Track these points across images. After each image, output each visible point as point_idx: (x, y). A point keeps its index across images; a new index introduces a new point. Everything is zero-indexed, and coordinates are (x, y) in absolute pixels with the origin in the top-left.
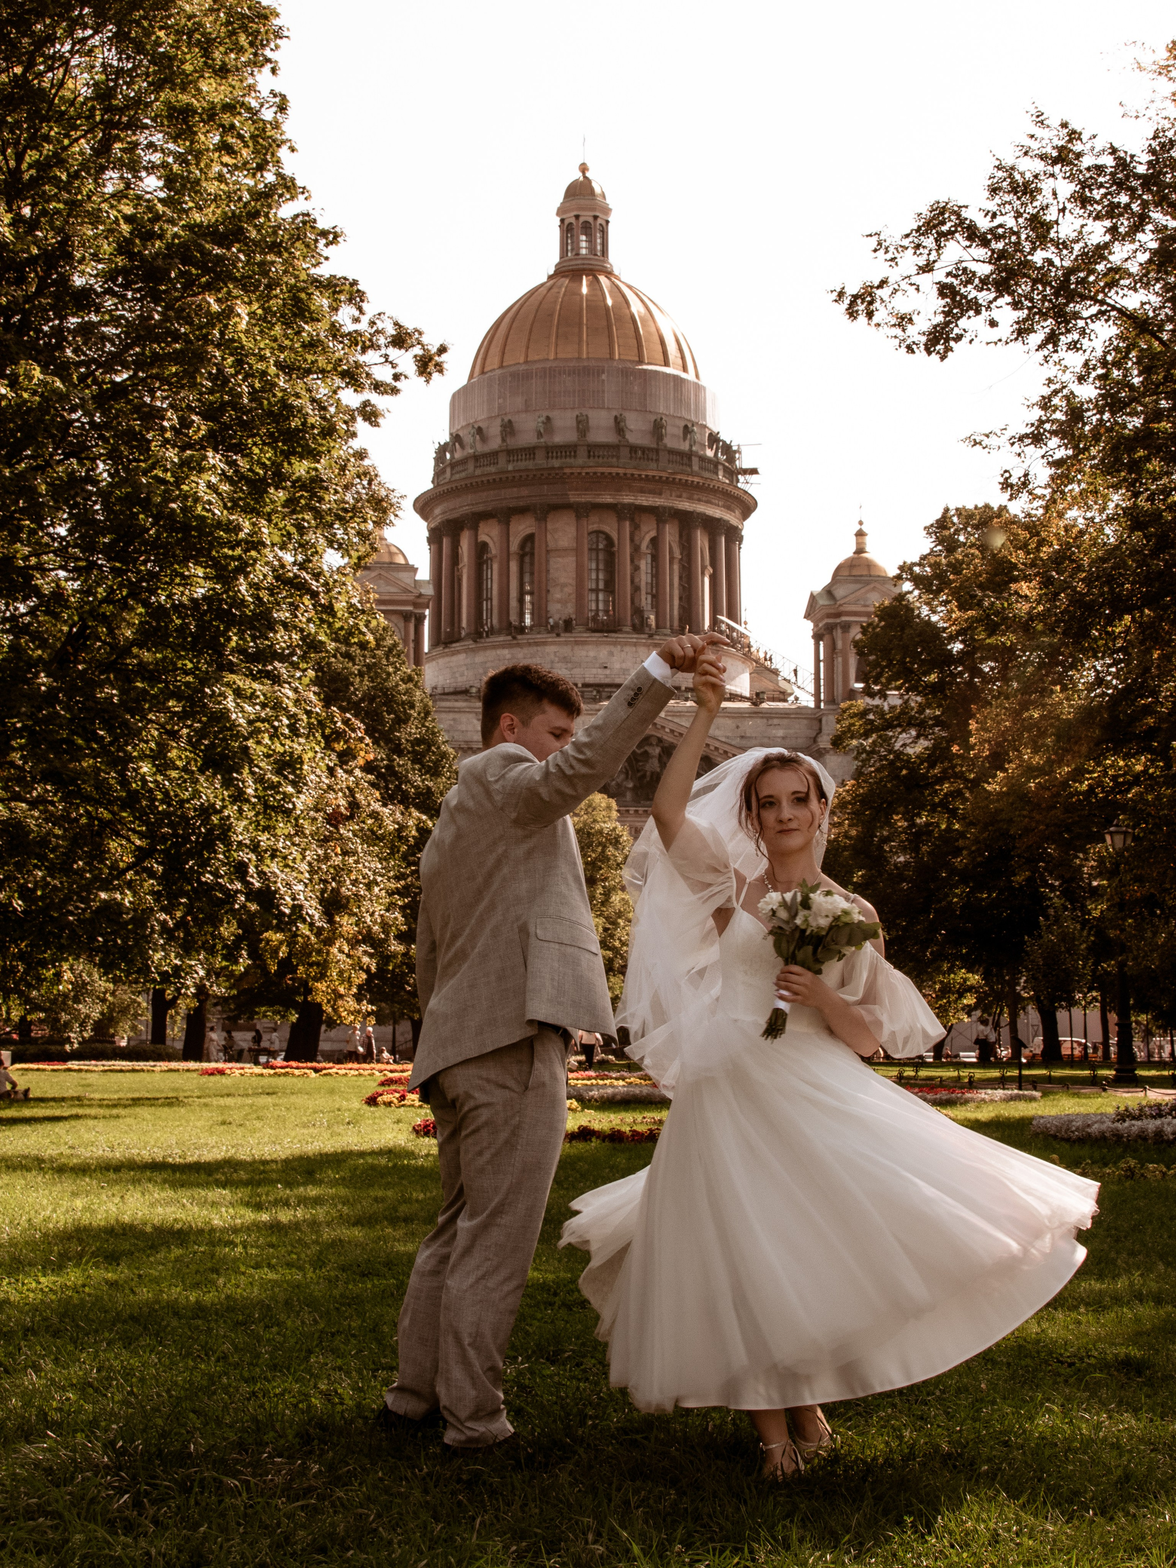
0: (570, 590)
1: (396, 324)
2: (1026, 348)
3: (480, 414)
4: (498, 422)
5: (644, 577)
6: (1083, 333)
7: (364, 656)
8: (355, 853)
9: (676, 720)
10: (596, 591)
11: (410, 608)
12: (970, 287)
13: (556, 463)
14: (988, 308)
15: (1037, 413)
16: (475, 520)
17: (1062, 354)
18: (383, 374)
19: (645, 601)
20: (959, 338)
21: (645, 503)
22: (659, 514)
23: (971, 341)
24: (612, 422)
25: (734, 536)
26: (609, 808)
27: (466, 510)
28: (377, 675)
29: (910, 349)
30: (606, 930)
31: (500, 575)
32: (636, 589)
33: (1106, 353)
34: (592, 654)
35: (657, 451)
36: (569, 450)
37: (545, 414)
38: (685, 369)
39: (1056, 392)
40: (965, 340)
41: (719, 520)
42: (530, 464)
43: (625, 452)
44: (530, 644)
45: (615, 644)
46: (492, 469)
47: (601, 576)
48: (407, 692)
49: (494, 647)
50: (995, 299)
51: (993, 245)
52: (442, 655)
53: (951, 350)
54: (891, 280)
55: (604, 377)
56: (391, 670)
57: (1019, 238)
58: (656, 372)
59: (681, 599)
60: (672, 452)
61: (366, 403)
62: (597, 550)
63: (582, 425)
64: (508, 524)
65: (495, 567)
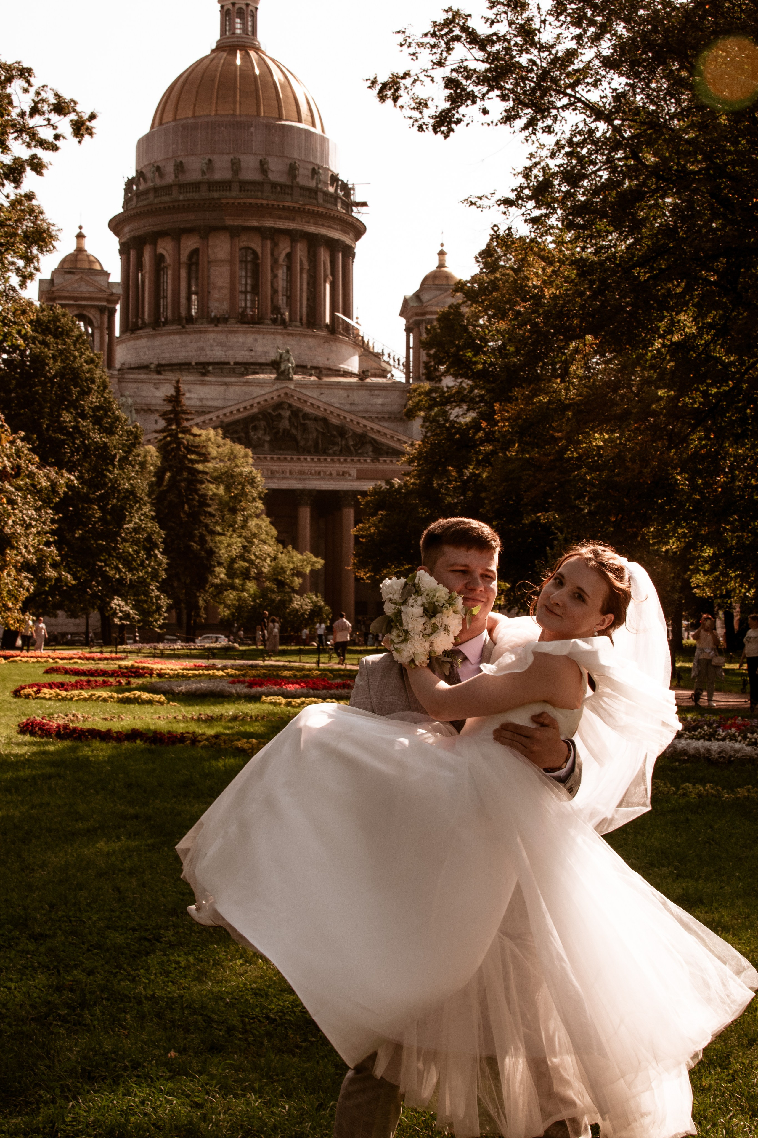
0: (225, 291)
1: (56, 95)
2: (512, 130)
3: (159, 156)
4: (172, 162)
5: (281, 283)
6: (555, 119)
7: (57, 344)
8: (17, 504)
9: (303, 391)
10: (245, 292)
11: (104, 304)
12: (469, 82)
13: (216, 195)
14: (483, 99)
15: (521, 180)
16: (154, 237)
17: (539, 134)
18: (46, 134)
19: (282, 301)
20: (458, 122)
21: (282, 227)
22: (293, 236)
23: (468, 124)
24: (258, 164)
25: (349, 253)
26: (246, 456)
27: (148, 229)
28: (67, 358)
29: (421, 128)
30: (244, 547)
31: (173, 279)
32: (275, 291)
33: (573, 135)
34: (241, 340)
35: (292, 187)
36: (225, 185)
37: (207, 157)
38: (313, 125)
39: (536, 164)
40: (463, 124)
41: (338, 241)
42: (196, 195)
43: (268, 187)
44: (195, 332)
45: (258, 333)
46: (167, 198)
47: (249, 281)
48: (90, 371)
49: (169, 334)
50: (488, 92)
51: (489, 49)
52: (129, 339)
53: (452, 130)
54: (412, 73)
55: (252, 129)
56: (77, 354)
57: (509, 43)
58: (292, 127)
59: (308, 300)
60: (303, 188)
61: (34, 157)
62: (246, 262)
63: (236, 166)
64: (179, 241)
65: (170, 273)
